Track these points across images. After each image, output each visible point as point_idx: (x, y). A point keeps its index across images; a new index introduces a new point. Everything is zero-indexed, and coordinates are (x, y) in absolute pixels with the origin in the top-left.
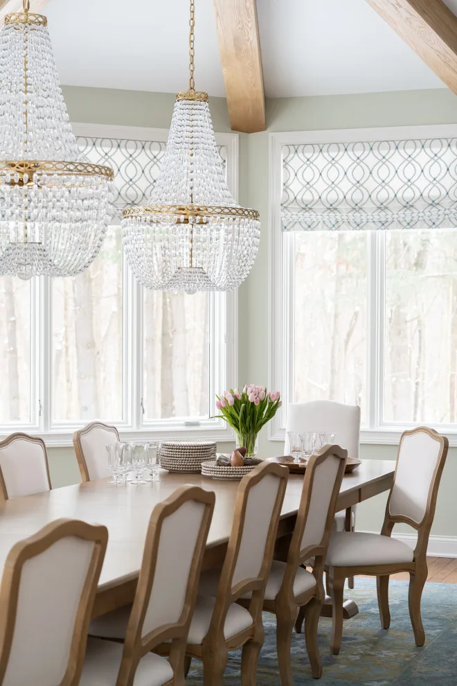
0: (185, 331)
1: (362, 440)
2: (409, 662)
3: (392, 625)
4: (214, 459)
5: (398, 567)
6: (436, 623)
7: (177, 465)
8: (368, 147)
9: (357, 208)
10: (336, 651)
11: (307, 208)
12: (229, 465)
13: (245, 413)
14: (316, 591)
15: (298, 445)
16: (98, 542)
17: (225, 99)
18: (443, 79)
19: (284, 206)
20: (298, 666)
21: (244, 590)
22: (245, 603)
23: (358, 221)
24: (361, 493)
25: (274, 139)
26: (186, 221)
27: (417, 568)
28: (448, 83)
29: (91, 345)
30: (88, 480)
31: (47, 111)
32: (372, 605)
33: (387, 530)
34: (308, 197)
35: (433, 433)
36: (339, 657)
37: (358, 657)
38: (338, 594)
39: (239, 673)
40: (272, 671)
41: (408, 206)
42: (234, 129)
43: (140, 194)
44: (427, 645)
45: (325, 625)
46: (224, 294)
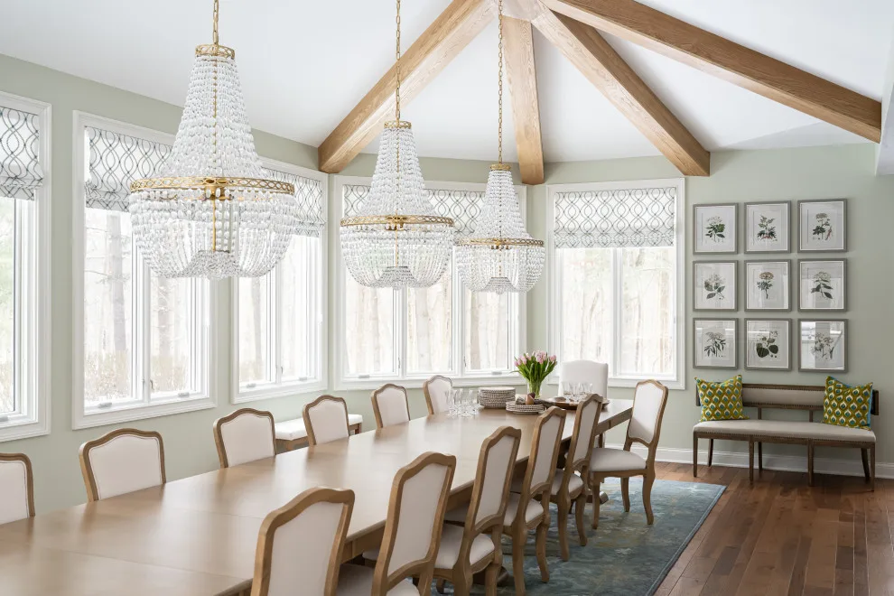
0: (487, 305)
1: (610, 384)
2: (643, 535)
3: (631, 509)
4: (513, 400)
5: (635, 472)
6: (659, 508)
7: (489, 403)
8: (611, 194)
9: (604, 233)
10: (595, 527)
11: (571, 233)
12: (524, 404)
13: (533, 369)
14: (582, 489)
15: (568, 390)
16: (450, 466)
17: (518, 164)
18: (660, 150)
19: (557, 232)
20: (571, 537)
21: (538, 490)
22: (538, 498)
23: (605, 242)
24: (610, 424)
25: (549, 189)
26: (497, 248)
27: (648, 473)
28: (663, 152)
29: (426, 315)
30: (433, 413)
31: (412, 183)
32: (617, 495)
33: (627, 447)
34: (572, 226)
35: (658, 383)
36: (597, 531)
37: (610, 532)
38: (597, 489)
39: (533, 541)
40: (554, 540)
41: (638, 232)
42: (524, 182)
43: (463, 225)
44: (655, 523)
45: (589, 508)
46: (517, 294)
